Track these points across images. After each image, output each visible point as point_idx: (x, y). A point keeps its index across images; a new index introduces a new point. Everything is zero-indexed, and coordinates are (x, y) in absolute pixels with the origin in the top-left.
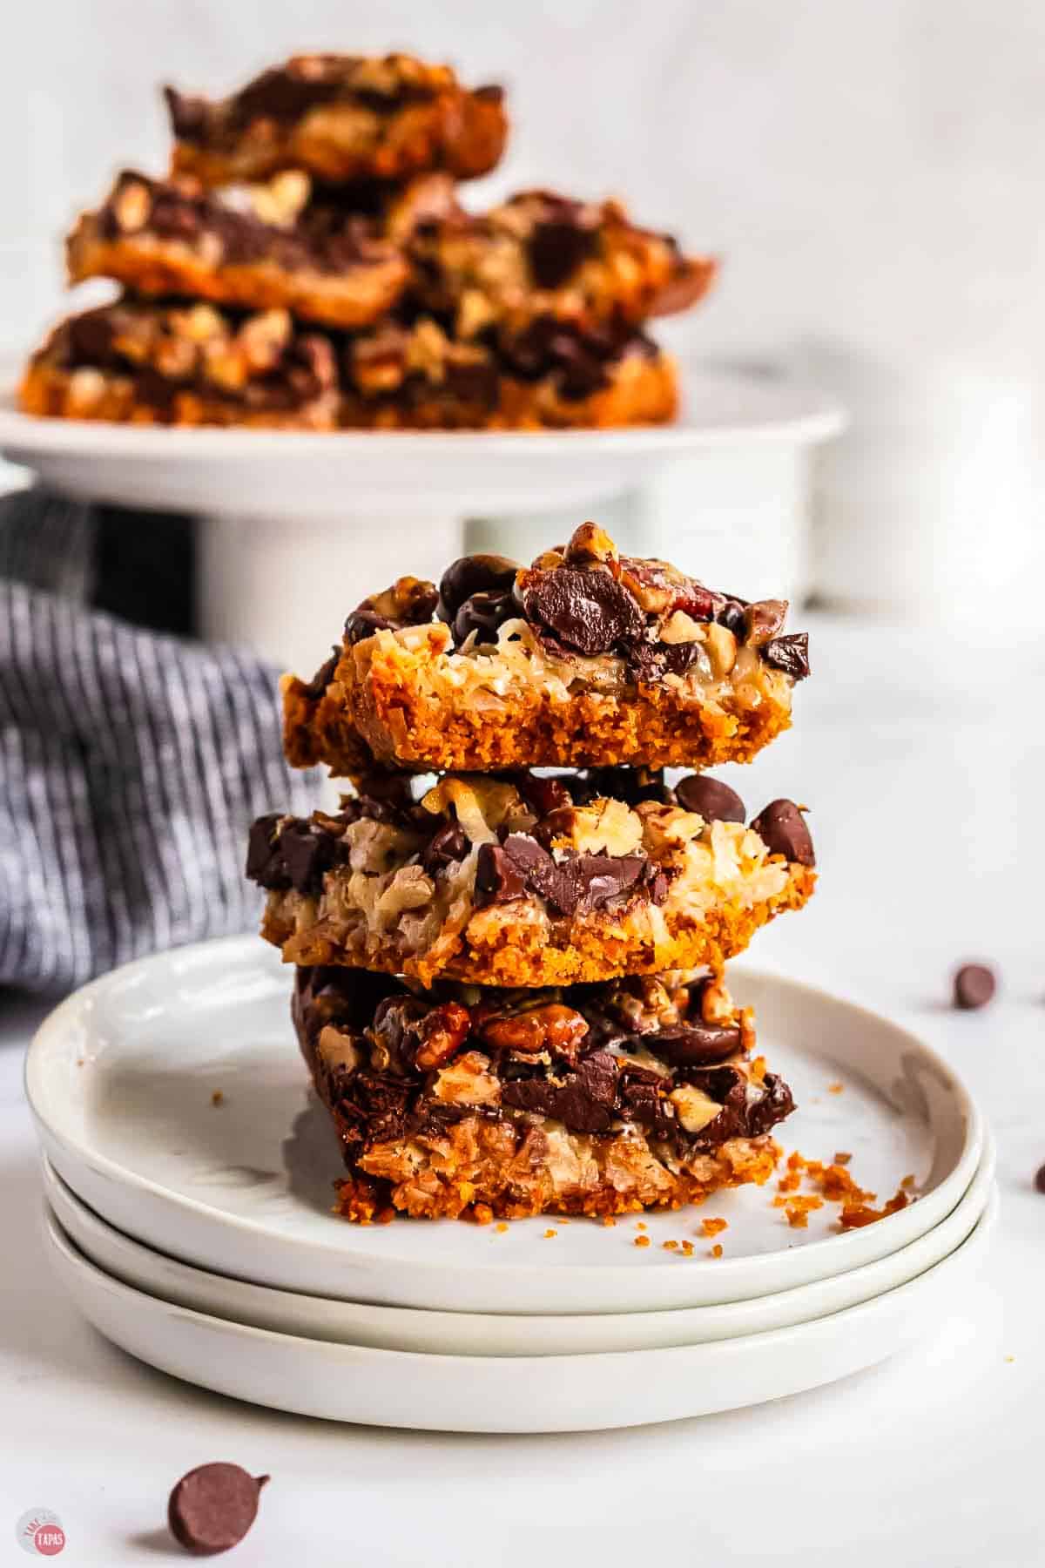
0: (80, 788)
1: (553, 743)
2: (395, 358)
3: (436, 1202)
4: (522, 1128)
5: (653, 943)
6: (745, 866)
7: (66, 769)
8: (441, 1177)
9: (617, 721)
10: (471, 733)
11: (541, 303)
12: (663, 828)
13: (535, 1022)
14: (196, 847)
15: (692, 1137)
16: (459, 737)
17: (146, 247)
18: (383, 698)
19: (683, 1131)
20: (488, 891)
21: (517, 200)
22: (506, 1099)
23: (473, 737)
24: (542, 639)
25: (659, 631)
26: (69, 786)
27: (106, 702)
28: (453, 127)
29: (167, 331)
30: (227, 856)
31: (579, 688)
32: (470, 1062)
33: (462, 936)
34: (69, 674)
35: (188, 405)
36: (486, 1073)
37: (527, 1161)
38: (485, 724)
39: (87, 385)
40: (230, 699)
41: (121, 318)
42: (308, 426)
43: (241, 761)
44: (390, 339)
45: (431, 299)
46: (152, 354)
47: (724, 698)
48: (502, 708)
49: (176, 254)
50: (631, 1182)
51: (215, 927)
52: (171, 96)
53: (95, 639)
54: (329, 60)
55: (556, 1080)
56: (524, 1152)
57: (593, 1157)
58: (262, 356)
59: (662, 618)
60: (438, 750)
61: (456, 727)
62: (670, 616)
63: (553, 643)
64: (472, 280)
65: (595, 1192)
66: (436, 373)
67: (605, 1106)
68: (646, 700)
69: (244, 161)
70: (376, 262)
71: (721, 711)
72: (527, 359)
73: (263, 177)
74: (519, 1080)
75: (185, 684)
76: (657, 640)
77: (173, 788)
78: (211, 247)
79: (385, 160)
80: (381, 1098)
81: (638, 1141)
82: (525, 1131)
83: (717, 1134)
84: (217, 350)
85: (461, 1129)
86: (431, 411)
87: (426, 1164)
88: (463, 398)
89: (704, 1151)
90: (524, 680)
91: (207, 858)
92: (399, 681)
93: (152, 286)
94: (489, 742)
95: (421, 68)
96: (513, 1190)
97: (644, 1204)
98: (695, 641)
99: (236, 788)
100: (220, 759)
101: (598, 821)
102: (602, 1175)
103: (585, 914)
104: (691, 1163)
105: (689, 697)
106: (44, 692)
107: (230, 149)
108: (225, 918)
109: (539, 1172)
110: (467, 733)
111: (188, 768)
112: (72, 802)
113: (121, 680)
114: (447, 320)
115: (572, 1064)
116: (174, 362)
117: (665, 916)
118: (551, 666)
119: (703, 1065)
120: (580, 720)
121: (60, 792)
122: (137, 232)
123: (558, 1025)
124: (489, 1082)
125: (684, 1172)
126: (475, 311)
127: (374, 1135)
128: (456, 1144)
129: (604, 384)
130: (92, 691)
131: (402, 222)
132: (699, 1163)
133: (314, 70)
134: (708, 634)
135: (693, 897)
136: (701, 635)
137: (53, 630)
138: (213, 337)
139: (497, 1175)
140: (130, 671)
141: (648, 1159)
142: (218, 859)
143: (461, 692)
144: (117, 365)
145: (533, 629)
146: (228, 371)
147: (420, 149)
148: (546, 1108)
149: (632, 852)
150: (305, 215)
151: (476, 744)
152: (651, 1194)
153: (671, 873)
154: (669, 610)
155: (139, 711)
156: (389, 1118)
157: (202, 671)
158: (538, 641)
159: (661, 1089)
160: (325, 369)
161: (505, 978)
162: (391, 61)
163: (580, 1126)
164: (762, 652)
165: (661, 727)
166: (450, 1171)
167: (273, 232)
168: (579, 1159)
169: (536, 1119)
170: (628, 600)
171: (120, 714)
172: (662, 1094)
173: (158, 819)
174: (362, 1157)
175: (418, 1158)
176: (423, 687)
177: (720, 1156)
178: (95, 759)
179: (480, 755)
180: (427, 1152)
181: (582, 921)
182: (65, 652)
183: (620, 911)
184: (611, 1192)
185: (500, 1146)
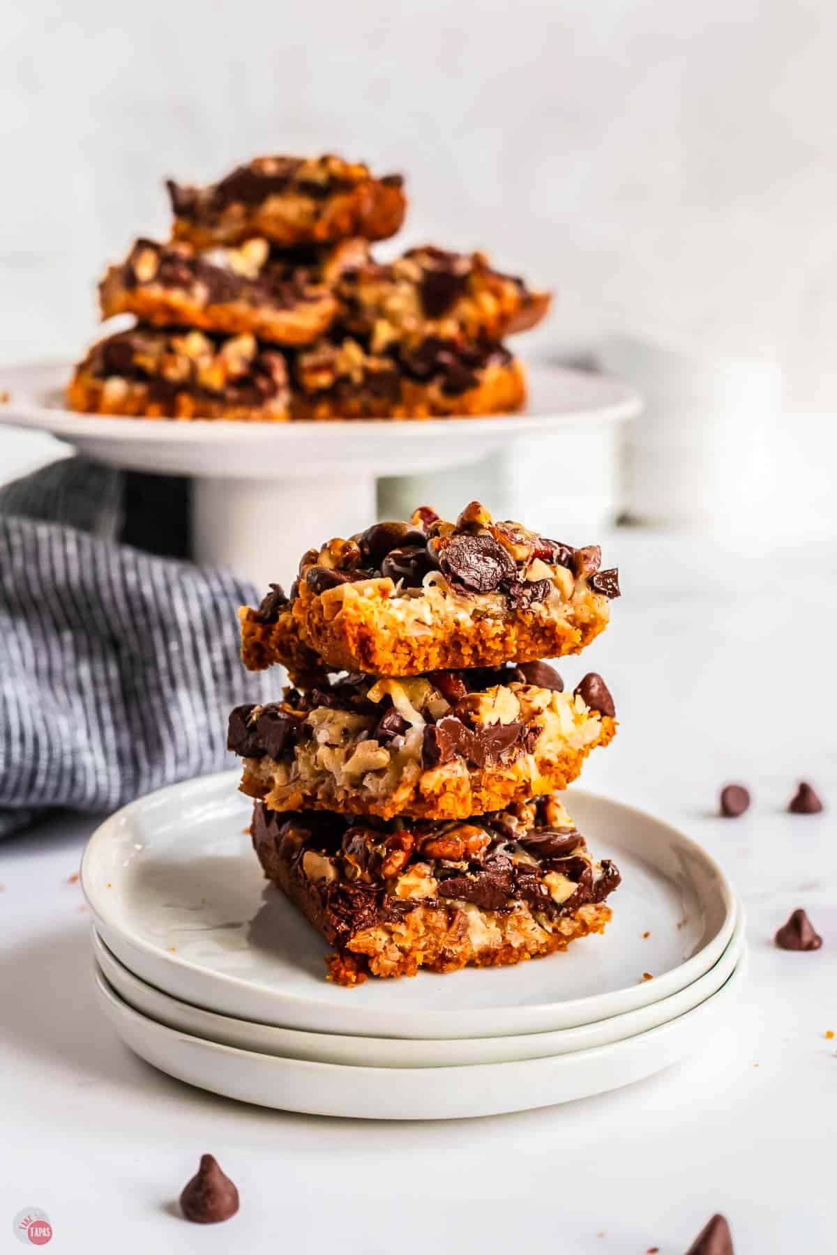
0: (114, 672)
1: (461, 653)
2: (329, 366)
3: (399, 966)
4: (451, 912)
5: (530, 780)
6: (577, 720)
7: (105, 659)
8: (401, 949)
9: (503, 637)
10: (410, 652)
11: (430, 328)
12: (529, 701)
13: (458, 839)
14: (194, 710)
15: (559, 907)
16: (403, 655)
17: (156, 293)
18: (352, 632)
19: (553, 903)
20: (430, 758)
21: (410, 255)
22: (441, 892)
23: (412, 654)
24: (453, 585)
25: (525, 574)
26: (106, 671)
27: (132, 613)
28: (367, 206)
29: (170, 350)
30: (214, 716)
31: (478, 616)
32: (419, 870)
33: (417, 788)
34: (106, 594)
35: (185, 401)
36: (429, 877)
37: (456, 933)
38: (420, 646)
39: (115, 388)
40: (216, 607)
41: (138, 341)
42: (269, 418)
43: (225, 651)
44: (325, 353)
45: (353, 326)
46: (160, 367)
47: (568, 616)
48: (431, 634)
49: (176, 297)
50: (522, 941)
51: (206, 767)
52: (171, 186)
53: (123, 568)
54: (280, 160)
55: (473, 877)
56: (454, 927)
57: (496, 926)
58: (236, 367)
59: (527, 564)
60: (390, 665)
61: (401, 648)
62: (531, 563)
63: (459, 586)
64: (381, 311)
65: (501, 950)
66: (357, 377)
67: (504, 891)
68: (521, 621)
69: (221, 233)
70: (315, 300)
71: (568, 626)
72: (420, 367)
73: (237, 242)
74: (449, 879)
75: (185, 596)
76: (525, 580)
77: (177, 670)
78: (201, 292)
79: (321, 231)
80: (358, 900)
81: (525, 913)
82: (453, 913)
83: (574, 903)
84: (205, 363)
85: (413, 915)
86: (354, 404)
87: (391, 941)
88: (377, 394)
89: (567, 915)
90: (442, 613)
91: (202, 719)
92: (363, 620)
93: (160, 320)
94: (422, 659)
95: (345, 166)
96: (447, 953)
97: (531, 955)
98: (548, 578)
99: (221, 669)
100: (210, 650)
101: (494, 701)
102: (504, 938)
103: (490, 765)
104: (559, 924)
105: (548, 617)
106: (89, 606)
107: (213, 224)
108: (213, 761)
109: (463, 940)
110: (408, 652)
111: (188, 657)
112: (108, 682)
113: (142, 597)
114: (365, 341)
115: (482, 865)
116: (176, 372)
117: (535, 760)
118: (459, 602)
119: (560, 857)
120: (479, 639)
121: (101, 676)
122: (148, 283)
123: (473, 839)
124: (431, 882)
125: (555, 930)
126: (384, 333)
127: (357, 925)
128: (411, 926)
129: (474, 384)
130: (122, 606)
131: (333, 272)
132: (564, 924)
133: (271, 168)
134: (555, 573)
135: (549, 746)
136: (551, 575)
137: (94, 561)
138: (203, 354)
139: (437, 944)
140: (147, 590)
141: (530, 924)
142: (208, 718)
143: (403, 624)
144: (137, 374)
145: (446, 578)
146: (213, 378)
147: (345, 223)
148: (466, 896)
149: (514, 720)
150: (265, 269)
151: (413, 659)
152: (535, 947)
153: (536, 731)
154: (531, 558)
155: (154, 618)
156: (366, 913)
157: (197, 589)
158: (450, 585)
159: (538, 876)
160: (280, 376)
161: (446, 814)
162: (324, 161)
163: (487, 906)
164: (590, 582)
165: (529, 638)
166: (407, 945)
167: (243, 281)
168: (488, 928)
169: (460, 904)
170: (506, 554)
171: (141, 621)
172: (539, 879)
173: (167, 690)
174: (349, 941)
175: (385, 937)
176: (378, 622)
177: (577, 918)
178: (125, 653)
179: (416, 667)
180: (390, 933)
181: (488, 770)
182: (103, 579)
183: (510, 760)
184: (510, 949)
185: (439, 925)
